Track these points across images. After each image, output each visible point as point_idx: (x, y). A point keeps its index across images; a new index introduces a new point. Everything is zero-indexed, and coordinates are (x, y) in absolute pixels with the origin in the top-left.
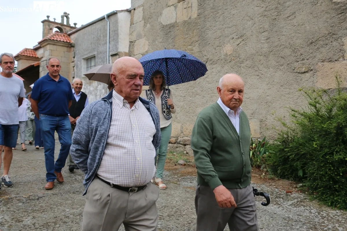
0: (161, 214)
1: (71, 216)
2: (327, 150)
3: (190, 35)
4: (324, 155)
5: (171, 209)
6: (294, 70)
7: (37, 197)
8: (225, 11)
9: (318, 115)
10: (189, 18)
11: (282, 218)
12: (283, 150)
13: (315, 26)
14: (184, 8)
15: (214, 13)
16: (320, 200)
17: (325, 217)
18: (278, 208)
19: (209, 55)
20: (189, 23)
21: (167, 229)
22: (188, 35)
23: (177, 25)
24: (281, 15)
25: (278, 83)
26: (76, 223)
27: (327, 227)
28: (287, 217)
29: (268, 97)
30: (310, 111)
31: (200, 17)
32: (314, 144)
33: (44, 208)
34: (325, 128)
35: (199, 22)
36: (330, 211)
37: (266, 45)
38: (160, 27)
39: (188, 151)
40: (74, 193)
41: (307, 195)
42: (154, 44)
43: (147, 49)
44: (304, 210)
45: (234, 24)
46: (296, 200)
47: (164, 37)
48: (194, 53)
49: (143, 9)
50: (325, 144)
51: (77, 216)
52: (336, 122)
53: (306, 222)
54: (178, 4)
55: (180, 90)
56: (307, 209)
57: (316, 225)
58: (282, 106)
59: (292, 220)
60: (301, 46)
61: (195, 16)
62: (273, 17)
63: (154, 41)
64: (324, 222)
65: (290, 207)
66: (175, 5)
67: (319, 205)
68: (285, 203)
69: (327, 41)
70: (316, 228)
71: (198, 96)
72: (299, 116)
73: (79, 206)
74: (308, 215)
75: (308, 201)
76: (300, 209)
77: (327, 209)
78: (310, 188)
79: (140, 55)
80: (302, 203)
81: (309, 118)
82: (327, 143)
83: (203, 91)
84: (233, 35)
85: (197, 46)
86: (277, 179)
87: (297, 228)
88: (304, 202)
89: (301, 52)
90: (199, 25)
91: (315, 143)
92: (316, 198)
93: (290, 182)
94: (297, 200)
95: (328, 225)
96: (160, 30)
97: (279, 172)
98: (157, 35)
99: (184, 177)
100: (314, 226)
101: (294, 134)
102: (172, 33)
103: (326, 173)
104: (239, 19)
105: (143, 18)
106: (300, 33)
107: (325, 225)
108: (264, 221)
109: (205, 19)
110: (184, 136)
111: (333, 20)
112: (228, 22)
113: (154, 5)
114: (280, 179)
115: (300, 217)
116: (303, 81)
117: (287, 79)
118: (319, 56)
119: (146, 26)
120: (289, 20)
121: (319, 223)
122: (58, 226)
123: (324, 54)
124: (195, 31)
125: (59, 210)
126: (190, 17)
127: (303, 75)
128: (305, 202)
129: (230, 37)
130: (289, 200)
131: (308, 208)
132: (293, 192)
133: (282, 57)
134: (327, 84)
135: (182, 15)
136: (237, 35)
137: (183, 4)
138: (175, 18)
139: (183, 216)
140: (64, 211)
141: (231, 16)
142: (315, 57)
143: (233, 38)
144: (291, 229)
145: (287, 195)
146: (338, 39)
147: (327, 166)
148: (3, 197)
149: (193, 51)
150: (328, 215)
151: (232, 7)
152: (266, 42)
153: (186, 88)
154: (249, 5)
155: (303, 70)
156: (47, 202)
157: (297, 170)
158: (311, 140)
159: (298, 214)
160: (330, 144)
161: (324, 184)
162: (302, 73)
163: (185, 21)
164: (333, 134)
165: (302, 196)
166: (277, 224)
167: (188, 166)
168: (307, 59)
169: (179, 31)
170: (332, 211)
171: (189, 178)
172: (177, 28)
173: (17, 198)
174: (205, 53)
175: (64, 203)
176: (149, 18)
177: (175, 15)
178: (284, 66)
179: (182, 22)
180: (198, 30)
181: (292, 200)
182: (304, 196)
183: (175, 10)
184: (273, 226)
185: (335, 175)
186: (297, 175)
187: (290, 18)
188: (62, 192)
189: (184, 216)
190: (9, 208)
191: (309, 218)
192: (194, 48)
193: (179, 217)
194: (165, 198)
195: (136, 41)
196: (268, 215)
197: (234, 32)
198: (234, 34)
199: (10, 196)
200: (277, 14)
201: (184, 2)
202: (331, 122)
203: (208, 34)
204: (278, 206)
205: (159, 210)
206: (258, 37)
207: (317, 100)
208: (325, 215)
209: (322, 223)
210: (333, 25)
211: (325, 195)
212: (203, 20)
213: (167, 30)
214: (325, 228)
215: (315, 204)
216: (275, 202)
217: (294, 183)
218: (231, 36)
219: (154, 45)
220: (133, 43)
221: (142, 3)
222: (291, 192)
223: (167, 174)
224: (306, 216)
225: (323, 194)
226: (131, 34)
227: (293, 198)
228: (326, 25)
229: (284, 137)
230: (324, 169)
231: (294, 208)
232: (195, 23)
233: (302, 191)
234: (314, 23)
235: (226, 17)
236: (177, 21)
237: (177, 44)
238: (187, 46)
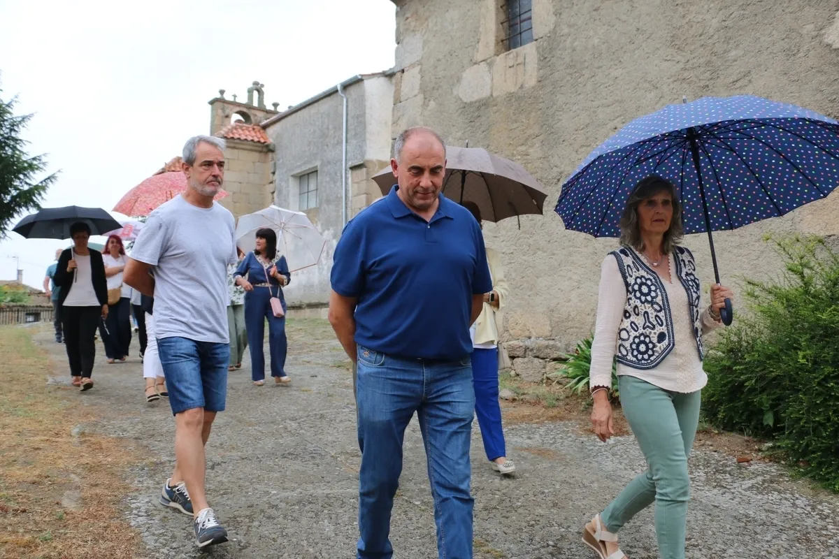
1: (281, 504)
2: (828, 370)
3: (522, 122)
4: (823, 380)
5: (491, 495)
7: (211, 464)
8: (597, 70)
9: (807, 292)
10: (520, 88)
11: (732, 516)
12: (730, 368)
14: (508, 67)
15: (574, 76)
16: (813, 478)
17: (827, 517)
18: (722, 494)
19: (563, 166)
20: (519, 99)
21: (484, 536)
22: (518, 124)
23: (494, 103)
24: (718, 77)
26: (292, 520)
27: (835, 538)
28: (743, 515)
30: (790, 284)
31: (543, 86)
32: (800, 357)
33: (226, 487)
34: (825, 320)
35: (542, 96)
38: (457, 108)
39: (519, 371)
40: (285, 457)
41: (784, 467)
44: (781, 499)
45: (617, 98)
46: (760, 478)
47: (467, 128)
48: (530, 162)
49: (421, 69)
50: (824, 357)
51: (294, 505)
53: (787, 526)
54: (496, 57)
55: (502, 240)
56: (786, 499)
57: (809, 533)
58: (725, 272)
59: (755, 521)
61: (531, 82)
62: (702, 84)
64: (826, 526)
65: (749, 492)
66: (488, 61)
67: (812, 489)
68: (735, 485)
70: (808, 540)
71: (539, 253)
72: (764, 294)
73: (296, 485)
74: (789, 510)
75: (787, 481)
76: (770, 498)
77: (832, 499)
78: (791, 451)
80: (775, 485)
81: (788, 300)
82: (829, 354)
83: (552, 241)
84: (615, 121)
85: (537, 145)
86: (716, 432)
87: (766, 539)
88: (778, 483)
90: (541, 100)
91: (801, 354)
92: (804, 474)
93: (746, 438)
94: (763, 478)
96: (457, 113)
97: (720, 416)
98: (451, 124)
99: (514, 427)
100: (804, 535)
101: (752, 334)
102: (483, 119)
103: (829, 420)
104: (627, 87)
105: (420, 89)
107: (829, 533)
108: (693, 523)
109: (554, 90)
110: (511, 337)
111: (834, 88)
112: (604, 94)
113: (443, 60)
114: (722, 431)
115: (771, 515)
119: (428, 106)
120: (736, 89)
121: (814, 528)
122: (256, 523)
124: (533, 114)
125: (256, 492)
126: (522, 86)
128: (779, 481)
129: (608, 127)
130: (744, 477)
131: (788, 496)
132: (752, 460)
134: (824, 224)
135: (505, 81)
136: (624, 121)
137: (506, 58)
138: (489, 87)
139: (516, 511)
140: (267, 493)
141: (611, 82)
143: (616, 128)
144: (754, 541)
145: (740, 468)
147: (830, 405)
148: (146, 461)
149: (528, 157)
150: (834, 511)
151: (612, 63)
153: (514, 236)
154: (648, 57)
156: (232, 475)
157: (761, 412)
158: (794, 347)
159: (766, 508)
160: (835, 356)
161: (822, 443)
163: (510, 94)
165: (774, 469)
166: (722, 530)
167: (521, 402)
169: (497, 114)
171: (524, 429)
172: (495, 108)
173: (172, 464)
174: (555, 160)
175: (266, 476)
176: (433, 88)
177: (489, 82)
179: (505, 97)
180: (539, 113)
181: (752, 478)
182: (778, 470)
183: (489, 71)
184: (714, 534)
186: (762, 424)
187: (738, 84)
188: (260, 454)
189: (520, 511)
190: (158, 483)
191: (793, 517)
192: (531, 151)
193: (507, 512)
196: (701, 509)
197: (617, 115)
198: (618, 119)
199: (158, 458)
200: (710, 77)
201: (509, 54)
203: (560, 120)
204: (721, 492)
207: (805, 260)
208: (827, 511)
209: (821, 529)
210: (834, 97)
211: (826, 469)
212: (551, 91)
213: (473, 112)
214: (829, 541)
215: (803, 486)
216: (715, 481)
217: (755, 440)
218: (611, 125)
221: (419, 58)
222: (748, 461)
224: (786, 514)
225: (820, 464)
226: (395, 123)
227: (753, 473)
228: (819, 96)
229: (731, 342)
230: (824, 411)
231: (756, 494)
232: (532, 98)
233: (774, 459)
234: (793, 94)
235: (599, 85)
236: (494, 95)
237: (495, 141)
238: (517, 147)
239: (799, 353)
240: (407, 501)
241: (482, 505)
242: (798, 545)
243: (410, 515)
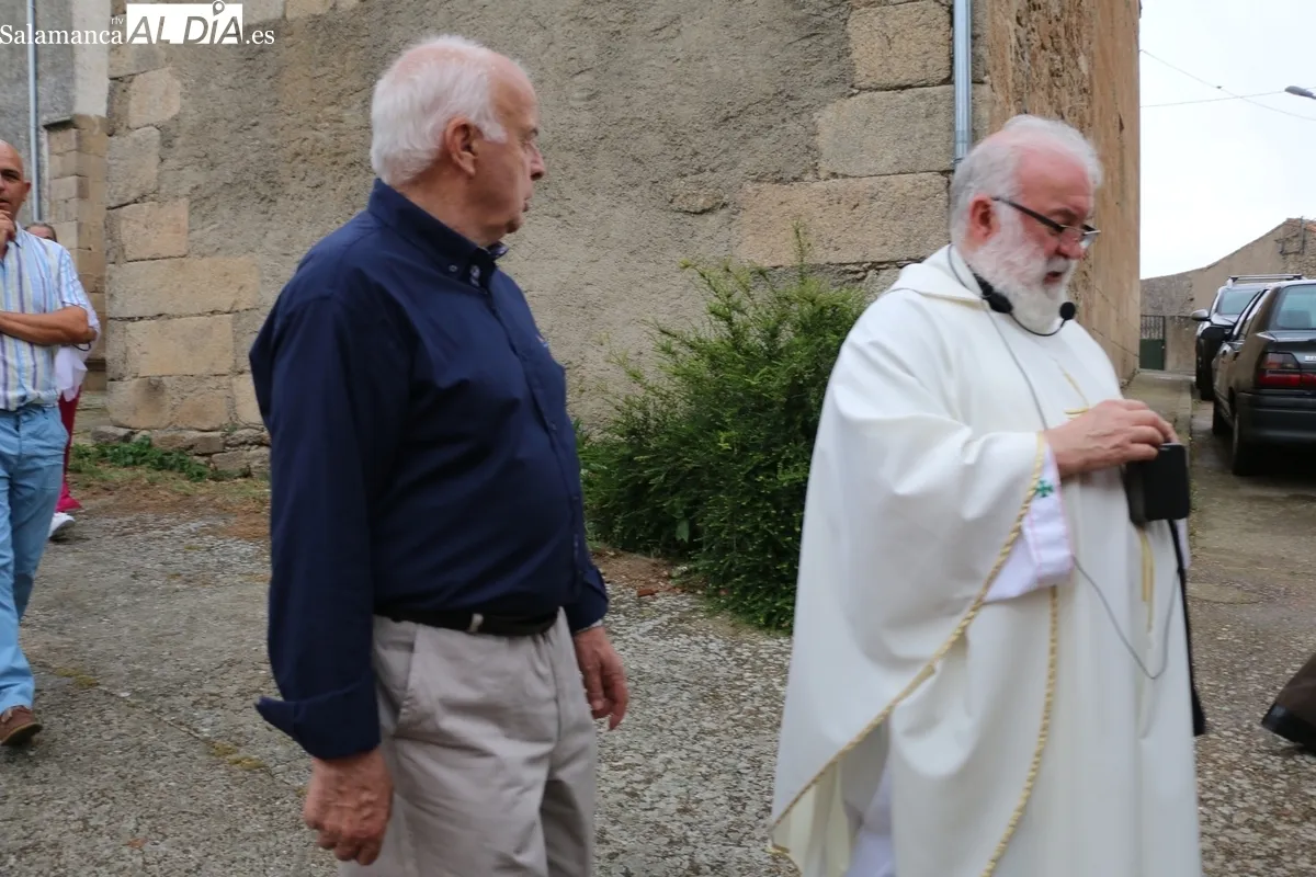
0: (215, 691)
2: (758, 457)
3: (333, 66)
4: (751, 472)
6: (671, 202)
9: (736, 347)
10: (331, 9)
12: (630, 458)
13: (736, 68)
16: (735, 610)
17: (746, 662)
20: (331, 26)
21: (233, 738)
22: (326, 70)
23: (286, 31)
24: (635, 20)
25: (620, 242)
28: (635, 670)
29: (589, 289)
30: (713, 333)
31: (367, 7)
32: (722, 439)
34: (756, 387)
35: (367, 26)
36: (762, 643)
37: (586, 118)
41: (701, 599)
42: (203, 90)
43: (175, 110)
44: (689, 644)
46: (666, 617)
47: (241, 69)
48: (344, 132)
50: (753, 440)
52: (785, 368)
53: (692, 680)
56: (696, 643)
57: (718, 687)
58: (633, 317)
59: (651, 678)
60: (695, 126)
61: (351, 0)
62: (612, 27)
63: (203, 81)
64: (741, 675)
65: (648, 638)
67: (733, 626)
68: (630, 629)
69: (772, 117)
70: (716, 696)
72: (683, 350)
74: (698, 658)
75: (702, 618)
76: (676, 643)
77: (755, 637)
78: (710, 575)
79: (152, 128)
80: (685, 625)
81: (712, 358)
82: (759, 435)
85: (356, 106)
86: (612, 554)
87: (662, 701)
88: (690, 621)
89: (694, 145)
90: (365, 33)
91: (724, 435)
92: (726, 606)
93: (653, 560)
94: (669, 616)
95: (751, 684)
97: (617, 530)
100: (712, 690)
101: (664, 408)
102: (269, 55)
103: (756, 528)
104: (500, 22)
106: (692, 85)
107: (744, 684)
109: (387, 16)
111: (790, 54)
114: (621, 552)
115: (673, 667)
116: (698, 239)
117: (650, 230)
118: (748, 163)
120: (659, 41)
121: (727, 679)
123: (761, 157)
124: (351, 54)
126: (335, 5)
127: (698, 221)
128: (692, 619)
130: (644, 618)
131: (700, 638)
132: (657, 591)
133: (635, 160)
134: (769, 250)
138: (279, 2)
142: (735, 163)
145: (640, 604)
146: (803, 112)
147: (758, 508)
149: (342, 126)
150: (755, 653)
152: (587, 105)
155: (700, 203)
157: (673, 523)
158: (716, 425)
159: (668, 657)
160: (769, 437)
161: (749, 561)
162: (695, 213)
163: (315, 16)
164: (776, 408)
165: (685, 602)
168: (713, 171)
169: (293, 49)
170: (767, 642)
172: (289, 39)
178: (641, 188)
179: (306, 21)
180: (362, 52)
181: (654, 618)
182: (691, 604)
185: (781, 532)
186: (675, 539)
187: (663, 34)
191: (701, 667)
192: (346, 114)
194: (233, 634)
195: (133, 75)
200: (623, 19)
202: (773, 369)
205: (208, 677)
206: (560, 87)
207: (735, 298)
208: (746, 654)
209: (736, 679)
210: (788, 68)
211: (752, 596)
212: (381, 19)
215: (722, 623)
217: (665, 562)
219: (202, 97)
220: (123, 85)
222: (652, 594)
223: (246, 553)
224: (692, 664)
225: (745, 591)
226: (114, 49)
227: (657, 610)
228: (768, 65)
229: (634, 419)
230: (750, 517)
231: (657, 640)
232: (350, 27)
233: (688, 588)
234: (734, 58)
235: (457, 15)
236: (288, 16)
237: (288, 95)
238: (323, 107)
239: (721, 433)
240: (106, 693)
241: (235, 688)
242: (702, 704)
243: (109, 714)
